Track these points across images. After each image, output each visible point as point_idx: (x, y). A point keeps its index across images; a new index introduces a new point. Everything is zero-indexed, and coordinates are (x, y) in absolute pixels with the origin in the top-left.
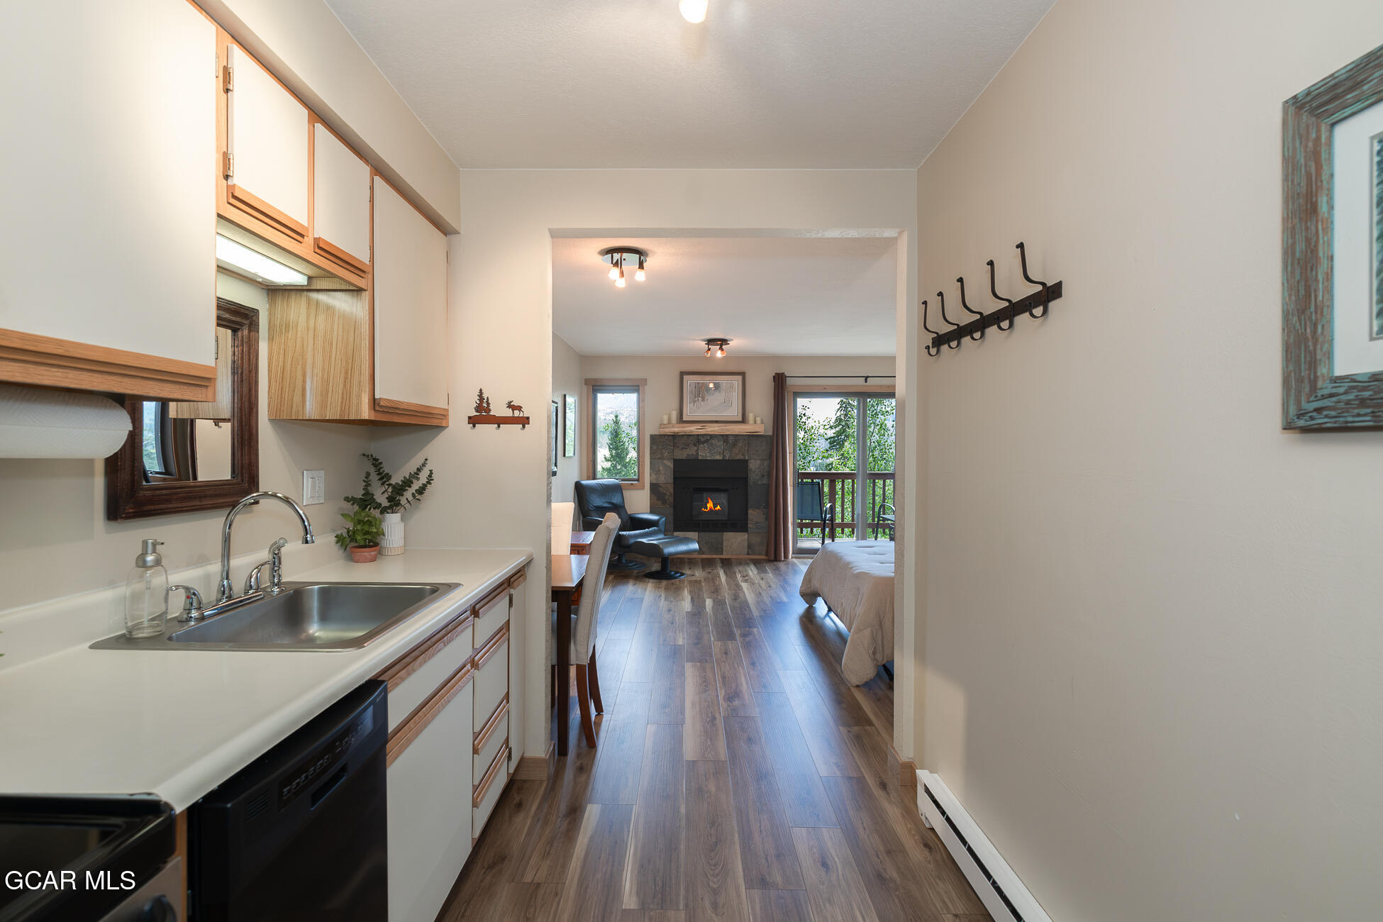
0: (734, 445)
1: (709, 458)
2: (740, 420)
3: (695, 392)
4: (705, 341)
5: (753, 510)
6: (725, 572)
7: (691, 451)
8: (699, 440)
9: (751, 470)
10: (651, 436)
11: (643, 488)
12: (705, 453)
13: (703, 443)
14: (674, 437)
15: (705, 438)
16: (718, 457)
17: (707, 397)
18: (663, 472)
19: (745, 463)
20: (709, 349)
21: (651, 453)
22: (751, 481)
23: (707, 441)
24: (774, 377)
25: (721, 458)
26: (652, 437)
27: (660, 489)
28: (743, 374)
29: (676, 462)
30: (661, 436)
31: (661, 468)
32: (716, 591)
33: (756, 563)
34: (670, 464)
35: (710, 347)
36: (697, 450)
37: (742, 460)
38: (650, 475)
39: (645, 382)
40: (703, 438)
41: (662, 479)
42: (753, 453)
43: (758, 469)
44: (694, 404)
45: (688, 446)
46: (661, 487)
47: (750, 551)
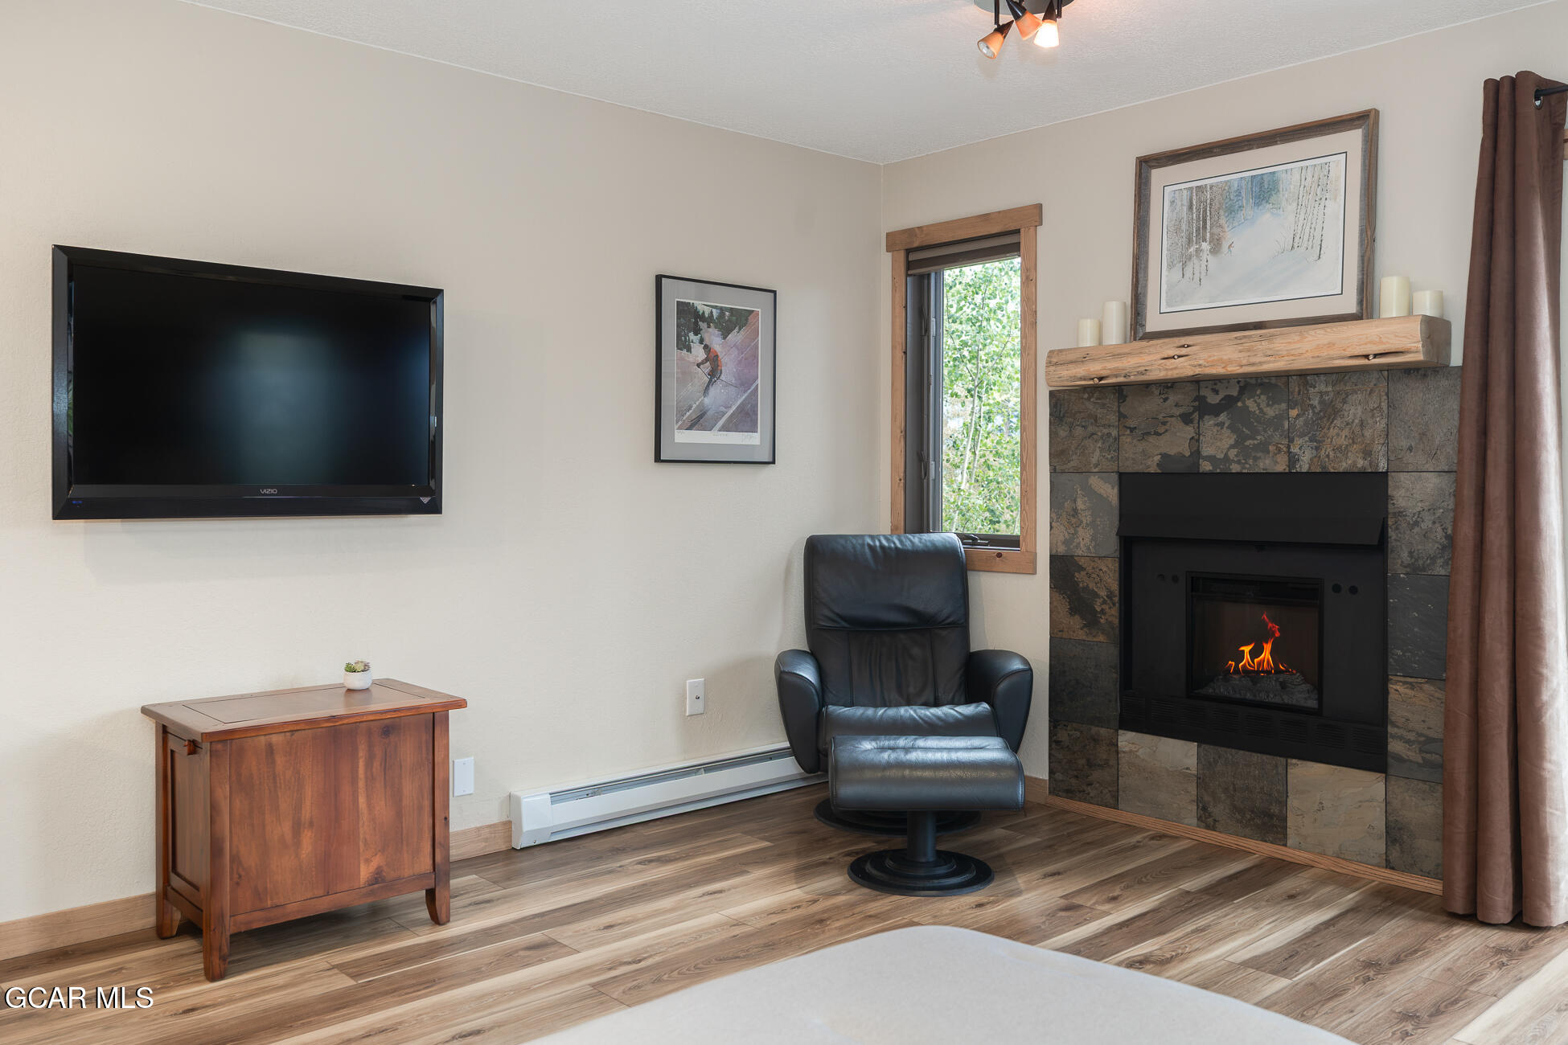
0: (1330, 412)
1: (1235, 468)
2: (1351, 307)
3: (1190, 223)
5: (1412, 686)
7: (1175, 442)
8: (1202, 397)
9: (1400, 514)
10: (1054, 391)
11: (1031, 569)
12: (1219, 448)
13: (1215, 411)
14: (1120, 393)
15: (1221, 396)
16: (1271, 464)
17: (1229, 237)
18: (1086, 518)
19: (1373, 485)
21: (1051, 453)
22: (1400, 558)
23: (1229, 403)
24: (1487, 96)
25: (1281, 466)
26: (1056, 398)
27: (1080, 576)
29: (1128, 482)
30: (1080, 389)
31: (1080, 505)
34: (1110, 492)
36: (1195, 440)
37: (1362, 474)
38: (1051, 528)
39: (1035, 214)
40: (1216, 392)
41: (1084, 543)
42: (1405, 444)
43: (1432, 509)
44: (1184, 265)
45: (1164, 423)
46: (1081, 568)
47: (1395, 854)
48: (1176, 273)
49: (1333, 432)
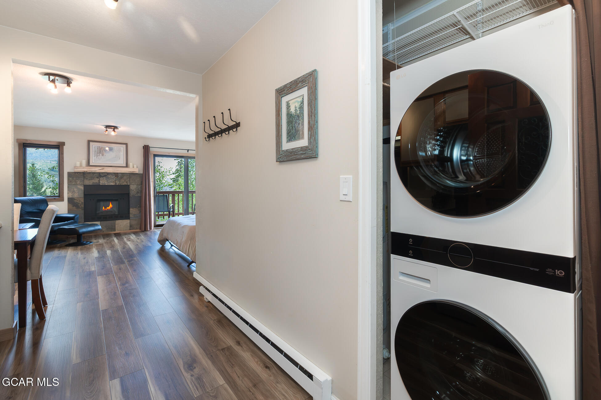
0: (121, 178)
1: (106, 184)
2: (125, 166)
3: (98, 151)
4: (104, 126)
5: (133, 209)
6: (117, 238)
7: (96, 181)
8: (100, 175)
9: (131, 190)
10: (68, 172)
11: (62, 200)
12: (103, 182)
13: (103, 177)
14: (84, 174)
15: (104, 174)
16: (112, 184)
17: (105, 154)
18: (76, 192)
19: (128, 187)
20: (107, 130)
21: (68, 182)
22: (131, 195)
23: (105, 176)
24: (143, 147)
25: (114, 184)
26: (69, 174)
28: (126, 144)
29: (86, 186)
30: (75, 173)
31: (75, 190)
32: (112, 247)
33: (135, 233)
34: (82, 188)
35: (107, 129)
36: (99, 180)
37: (126, 185)
38: (68, 193)
39: (63, 144)
40: (103, 174)
41: (76, 195)
42: (132, 182)
43: (135, 189)
44: (97, 157)
45: (93, 178)
46: (75, 200)
47: (131, 228)
48: (95, 158)
49: (122, 180)
